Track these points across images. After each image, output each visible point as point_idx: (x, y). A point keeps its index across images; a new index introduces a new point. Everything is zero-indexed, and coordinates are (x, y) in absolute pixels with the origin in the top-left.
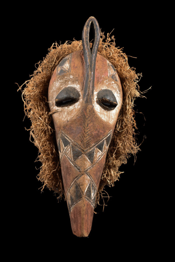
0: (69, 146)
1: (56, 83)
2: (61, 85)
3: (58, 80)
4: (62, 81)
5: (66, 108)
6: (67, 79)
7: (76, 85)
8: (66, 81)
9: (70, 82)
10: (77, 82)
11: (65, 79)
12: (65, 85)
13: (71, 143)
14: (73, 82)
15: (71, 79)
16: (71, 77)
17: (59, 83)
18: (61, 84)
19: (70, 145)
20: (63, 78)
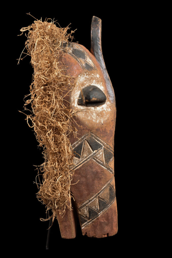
0: (101, 150)
1: (81, 77)
2: (85, 81)
3: (84, 74)
4: (88, 77)
5: (93, 108)
6: (93, 77)
7: (100, 85)
8: (92, 78)
9: (94, 81)
10: (101, 83)
11: (91, 76)
12: (89, 82)
13: (103, 146)
14: (98, 82)
15: (97, 78)
16: (97, 76)
17: (84, 78)
18: (86, 79)
19: (102, 148)
20: (90, 74)
